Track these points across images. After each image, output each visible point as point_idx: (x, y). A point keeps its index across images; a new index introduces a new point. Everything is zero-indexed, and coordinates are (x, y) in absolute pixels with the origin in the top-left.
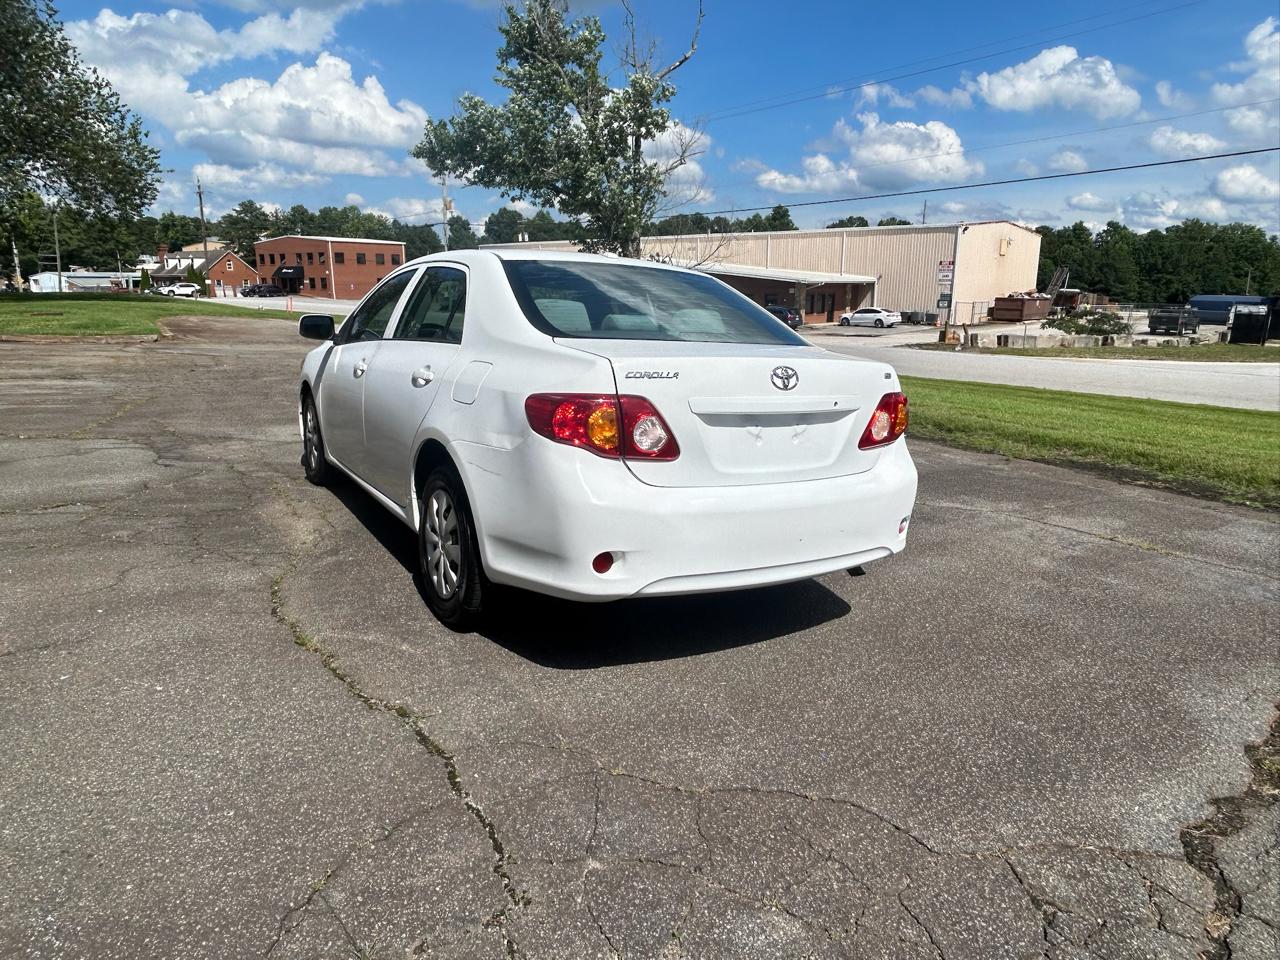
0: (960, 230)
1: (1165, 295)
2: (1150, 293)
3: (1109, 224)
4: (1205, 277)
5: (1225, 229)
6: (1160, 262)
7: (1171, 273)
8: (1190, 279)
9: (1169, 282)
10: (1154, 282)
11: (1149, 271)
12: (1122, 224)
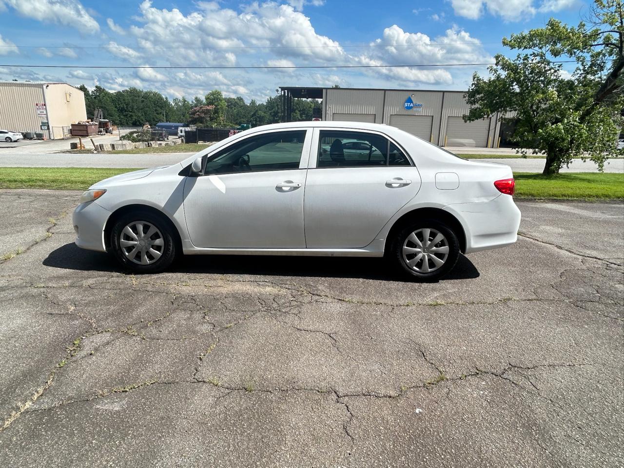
0: (45, 87)
1: (131, 122)
2: (125, 121)
3: (96, 87)
4: (145, 114)
5: (146, 93)
6: (125, 106)
7: (131, 112)
8: (140, 115)
9: (131, 116)
10: (124, 116)
11: (121, 110)
12: (99, 86)
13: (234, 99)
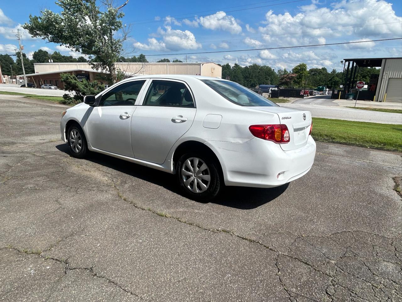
0: (201, 65)
1: (250, 84)
2: (246, 84)
3: (235, 64)
4: (259, 79)
5: (262, 67)
6: (248, 75)
7: (251, 78)
8: (256, 80)
9: (251, 81)
10: (247, 81)
11: (246, 78)
12: (238, 64)
13: (320, 69)
